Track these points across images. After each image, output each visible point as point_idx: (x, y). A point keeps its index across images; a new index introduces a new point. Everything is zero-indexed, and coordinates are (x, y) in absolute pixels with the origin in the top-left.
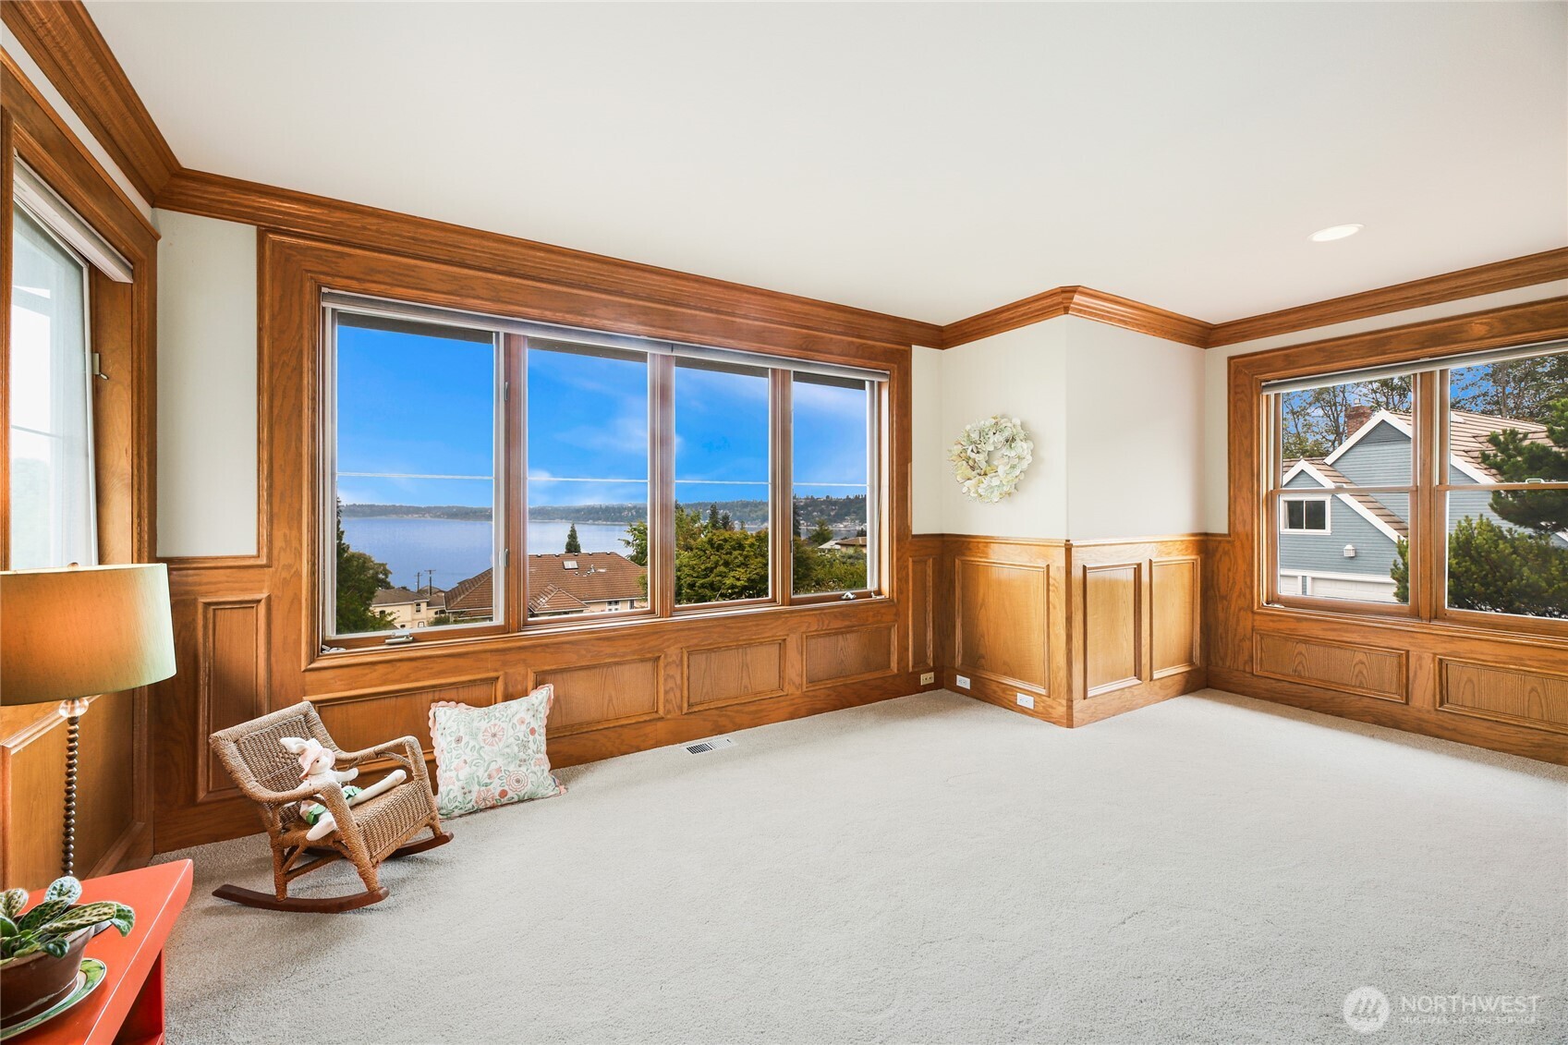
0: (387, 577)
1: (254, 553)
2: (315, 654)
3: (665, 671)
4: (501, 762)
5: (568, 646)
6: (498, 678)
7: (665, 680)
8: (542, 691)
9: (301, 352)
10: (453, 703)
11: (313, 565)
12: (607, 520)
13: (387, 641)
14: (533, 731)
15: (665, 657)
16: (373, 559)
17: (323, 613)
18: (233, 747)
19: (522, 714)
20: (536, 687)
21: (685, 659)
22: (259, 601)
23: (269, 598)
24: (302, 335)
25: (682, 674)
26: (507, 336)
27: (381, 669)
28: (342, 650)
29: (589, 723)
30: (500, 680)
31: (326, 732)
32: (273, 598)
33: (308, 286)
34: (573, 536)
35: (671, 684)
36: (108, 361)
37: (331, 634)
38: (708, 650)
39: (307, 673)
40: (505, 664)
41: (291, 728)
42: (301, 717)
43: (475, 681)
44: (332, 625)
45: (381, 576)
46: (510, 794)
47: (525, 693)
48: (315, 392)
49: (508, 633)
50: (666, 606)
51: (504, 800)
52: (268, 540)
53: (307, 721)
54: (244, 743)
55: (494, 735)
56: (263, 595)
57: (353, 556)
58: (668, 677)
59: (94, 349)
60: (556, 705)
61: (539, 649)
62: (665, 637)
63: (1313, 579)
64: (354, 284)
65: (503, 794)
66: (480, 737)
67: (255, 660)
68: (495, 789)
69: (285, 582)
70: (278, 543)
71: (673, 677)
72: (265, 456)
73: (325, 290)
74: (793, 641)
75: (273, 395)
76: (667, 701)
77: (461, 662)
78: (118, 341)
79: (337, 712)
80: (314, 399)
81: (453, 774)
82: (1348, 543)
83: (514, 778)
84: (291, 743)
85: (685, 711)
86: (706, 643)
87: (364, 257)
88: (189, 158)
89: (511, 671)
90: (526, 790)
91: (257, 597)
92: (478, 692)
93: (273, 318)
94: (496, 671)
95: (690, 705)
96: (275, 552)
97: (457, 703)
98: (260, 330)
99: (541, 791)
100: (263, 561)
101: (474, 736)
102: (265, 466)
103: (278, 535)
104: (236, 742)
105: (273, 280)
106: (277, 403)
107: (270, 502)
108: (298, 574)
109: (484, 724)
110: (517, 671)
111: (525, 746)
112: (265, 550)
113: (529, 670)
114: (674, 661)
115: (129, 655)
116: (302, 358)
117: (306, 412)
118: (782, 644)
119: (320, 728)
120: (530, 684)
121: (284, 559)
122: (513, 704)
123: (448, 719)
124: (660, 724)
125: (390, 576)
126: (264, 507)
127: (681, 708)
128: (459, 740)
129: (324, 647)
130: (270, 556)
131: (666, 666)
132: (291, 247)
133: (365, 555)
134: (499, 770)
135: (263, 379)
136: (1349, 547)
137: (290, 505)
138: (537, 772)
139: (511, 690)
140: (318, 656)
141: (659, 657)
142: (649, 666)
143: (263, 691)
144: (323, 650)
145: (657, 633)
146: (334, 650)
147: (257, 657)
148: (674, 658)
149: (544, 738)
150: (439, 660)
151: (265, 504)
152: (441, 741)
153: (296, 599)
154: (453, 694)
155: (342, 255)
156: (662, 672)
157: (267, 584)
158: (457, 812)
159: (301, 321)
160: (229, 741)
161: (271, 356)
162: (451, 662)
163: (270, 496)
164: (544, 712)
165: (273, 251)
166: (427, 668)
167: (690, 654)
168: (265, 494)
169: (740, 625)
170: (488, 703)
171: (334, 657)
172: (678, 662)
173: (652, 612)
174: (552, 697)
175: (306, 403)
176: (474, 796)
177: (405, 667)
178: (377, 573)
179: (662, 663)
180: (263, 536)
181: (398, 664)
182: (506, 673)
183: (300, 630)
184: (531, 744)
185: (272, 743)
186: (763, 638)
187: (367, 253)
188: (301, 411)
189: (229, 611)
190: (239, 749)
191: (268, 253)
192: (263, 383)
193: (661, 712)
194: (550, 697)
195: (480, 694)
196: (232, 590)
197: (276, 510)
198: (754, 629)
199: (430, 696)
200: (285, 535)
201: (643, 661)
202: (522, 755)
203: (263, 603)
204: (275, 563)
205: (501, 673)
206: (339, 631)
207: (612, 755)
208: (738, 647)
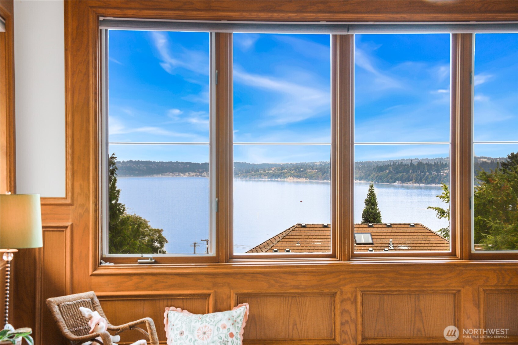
0: (162, 246)
1: (64, 195)
2: (97, 265)
3: (341, 306)
5: (261, 276)
6: (209, 295)
7: (342, 313)
8: (240, 308)
9: (88, 62)
10: (179, 309)
11: (96, 205)
12: (419, 181)
13: (139, 261)
14: (231, 335)
15: (341, 294)
16: (149, 224)
17: (102, 238)
18: (57, 307)
19: (224, 322)
20: (236, 305)
21: (359, 297)
22: (66, 227)
23: (72, 225)
24: (89, 51)
25: (356, 310)
26: (217, 35)
28: (112, 264)
29: (277, 341)
30: (211, 296)
31: (103, 312)
32: (74, 225)
33: (92, 17)
35: (346, 318)
37: (106, 254)
38: (381, 292)
39: (92, 277)
40: (215, 285)
41: (85, 304)
42: (90, 299)
43: (194, 295)
44: (107, 248)
45: (156, 244)
47: (230, 309)
48: (96, 89)
49: (218, 262)
50: (345, 251)
52: (71, 188)
53: (93, 304)
54: (62, 307)
55: (205, 334)
56: (69, 224)
57: (128, 218)
58: (344, 312)
60: (251, 320)
61: (239, 276)
62: (341, 277)
64: (118, 12)
66: (196, 333)
67: (64, 265)
69: (81, 215)
70: (77, 190)
71: (347, 311)
72: (70, 133)
73: (101, 18)
74: (467, 293)
75: (73, 92)
76: (342, 332)
80: (96, 93)
84: (86, 311)
85: (359, 342)
86: (378, 285)
89: (219, 291)
91: (66, 224)
92: (196, 304)
93: (73, 42)
94: (208, 289)
95: (363, 339)
96: (75, 195)
97: (183, 309)
98: (66, 50)
100: (69, 201)
101: (191, 332)
102: (70, 139)
103: (77, 185)
104: (58, 305)
106: (76, 97)
107: (73, 163)
108: (87, 211)
109: (198, 325)
110: (224, 291)
111: (225, 344)
112: (70, 194)
113: (232, 291)
114: (349, 299)
115: (28, 235)
116: (89, 66)
117: (92, 103)
118: (456, 295)
119: (100, 308)
120: (233, 303)
121: (80, 200)
122: (220, 315)
123: (175, 319)
125: (165, 245)
126: (70, 166)
127: (355, 340)
128: (182, 334)
129: (102, 261)
130: (72, 199)
131: (342, 302)
133: (140, 219)
135: (68, 82)
137: (83, 165)
139: (219, 305)
140: (99, 266)
141: (336, 293)
142: (327, 300)
144: (101, 263)
145: (333, 272)
146: (108, 264)
147: (66, 263)
148: (349, 295)
150: (171, 277)
151: (70, 165)
152: (170, 334)
153: (87, 227)
154: (180, 303)
156: (338, 306)
157: (71, 216)
159: (88, 43)
160: (55, 304)
161: (72, 67)
163: (73, 158)
164: (241, 324)
166: (163, 282)
167: (364, 293)
168: (70, 157)
169: (412, 272)
170: (203, 311)
171: (108, 268)
172: (352, 300)
173: (333, 256)
174: (248, 314)
175: (91, 95)
177: (149, 279)
178: (152, 241)
179: (338, 298)
180: (69, 185)
181: (145, 277)
182: (215, 292)
183: (89, 248)
185: (75, 311)
186: (437, 287)
189: (51, 232)
190: (60, 310)
192: (68, 85)
194: (246, 313)
196: (54, 219)
197: (75, 168)
198: (427, 277)
199: (166, 303)
200: (81, 185)
201: (322, 294)
203: (69, 229)
204: (75, 203)
205: (212, 292)
206: (110, 252)
208: (410, 293)
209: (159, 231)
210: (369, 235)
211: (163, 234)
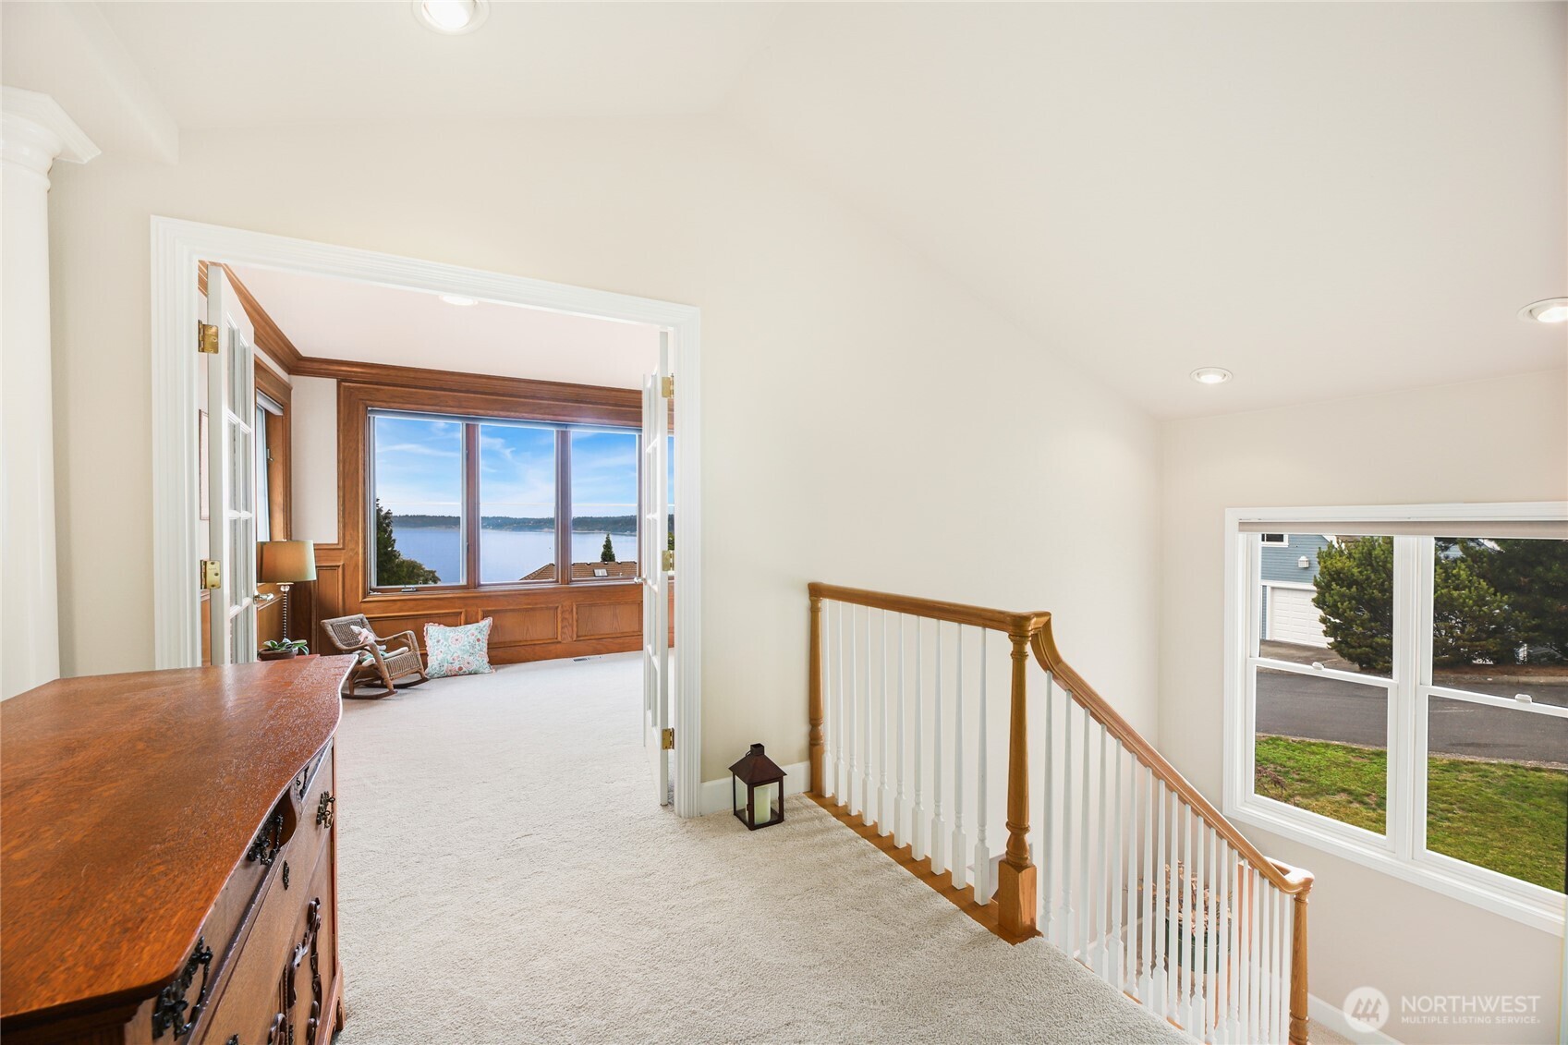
1: (336, 542)
3: (561, 615)
4: (459, 653)
5: (502, 597)
6: (461, 613)
7: (562, 621)
8: (486, 620)
9: (358, 441)
10: (436, 624)
13: (402, 590)
14: (478, 640)
15: (562, 607)
17: (370, 574)
19: (473, 631)
20: (483, 619)
21: (574, 609)
22: (339, 566)
23: (344, 565)
25: (572, 618)
26: (467, 425)
27: (399, 604)
28: (380, 593)
29: (514, 642)
30: (463, 614)
31: (371, 628)
33: (361, 407)
34: (608, 546)
35: (566, 623)
36: (273, 452)
37: (374, 585)
39: (362, 603)
40: (466, 605)
41: (355, 623)
42: (360, 620)
43: (449, 613)
44: (375, 581)
46: (464, 669)
47: (477, 621)
49: (468, 589)
50: (565, 578)
51: (461, 672)
52: (343, 536)
53: (362, 623)
54: (335, 627)
55: (457, 640)
56: (341, 563)
58: (563, 619)
59: (267, 448)
60: (494, 629)
61: (485, 598)
63: (1273, 588)
64: (384, 404)
65: (460, 669)
66: (450, 640)
67: (337, 593)
68: (456, 666)
69: (351, 557)
70: (348, 538)
71: (566, 619)
72: (341, 494)
73: (369, 408)
75: (344, 463)
76: (562, 633)
77: (441, 602)
78: (278, 441)
79: (377, 624)
80: (364, 464)
81: (435, 657)
82: (1304, 555)
83: (466, 661)
84: (356, 629)
85: (575, 639)
86: (588, 600)
87: (388, 390)
88: (305, 351)
89: (469, 609)
90: (473, 668)
91: (338, 564)
92: (449, 620)
93: (344, 424)
94: (460, 608)
95: (578, 636)
96: (347, 542)
97: (439, 624)
98: (338, 431)
99: (481, 670)
100: (341, 546)
101: (446, 640)
102: (341, 499)
103: (348, 534)
104: (331, 625)
105: (344, 406)
106: (347, 467)
107: (344, 517)
108: (357, 553)
109: (452, 635)
110: (473, 610)
111: (473, 647)
112: (341, 541)
113: (479, 610)
114: (567, 610)
115: (303, 571)
117: (361, 471)
119: (369, 626)
120: (480, 617)
121: (351, 546)
122: (469, 626)
123: (434, 632)
124: (558, 645)
126: (341, 520)
127: (572, 638)
128: (438, 642)
129: (371, 591)
130: (344, 544)
131: (562, 612)
132: (353, 388)
134: (458, 657)
136: (1303, 558)
137: (354, 519)
138: (481, 659)
139: (468, 619)
140: (367, 595)
141: (558, 607)
142: (552, 612)
143: (341, 610)
144: (370, 593)
146: (376, 593)
148: (568, 608)
149: (485, 645)
150: (429, 601)
152: (429, 642)
153: (356, 566)
154: (437, 619)
155: (378, 390)
156: (559, 615)
157: (342, 558)
158: (436, 676)
160: (328, 623)
161: (344, 443)
162: (436, 602)
163: (344, 514)
164: (486, 632)
165: (344, 391)
166: (423, 605)
167: (578, 606)
170: (455, 624)
171: (376, 596)
172: (570, 611)
173: (557, 582)
174: (492, 624)
175: (361, 466)
176: (445, 668)
177: (411, 604)
179: (559, 610)
180: (340, 534)
181: (407, 602)
182: (466, 611)
183: (359, 581)
184: (477, 646)
185: (346, 627)
186: (627, 599)
187: (391, 388)
188: (358, 472)
189: (324, 570)
190: (333, 628)
191: (342, 392)
192: (340, 457)
193: (559, 639)
194: (490, 624)
195: (451, 620)
196: (327, 560)
197: (346, 521)
199: (425, 620)
200: (351, 534)
201: (547, 608)
202: (471, 651)
203: (341, 567)
204: (346, 547)
205: (464, 610)
206: (378, 585)
207: (528, 661)
208: (610, 604)
209: (433, 572)
210: (605, 571)
211: (436, 574)
